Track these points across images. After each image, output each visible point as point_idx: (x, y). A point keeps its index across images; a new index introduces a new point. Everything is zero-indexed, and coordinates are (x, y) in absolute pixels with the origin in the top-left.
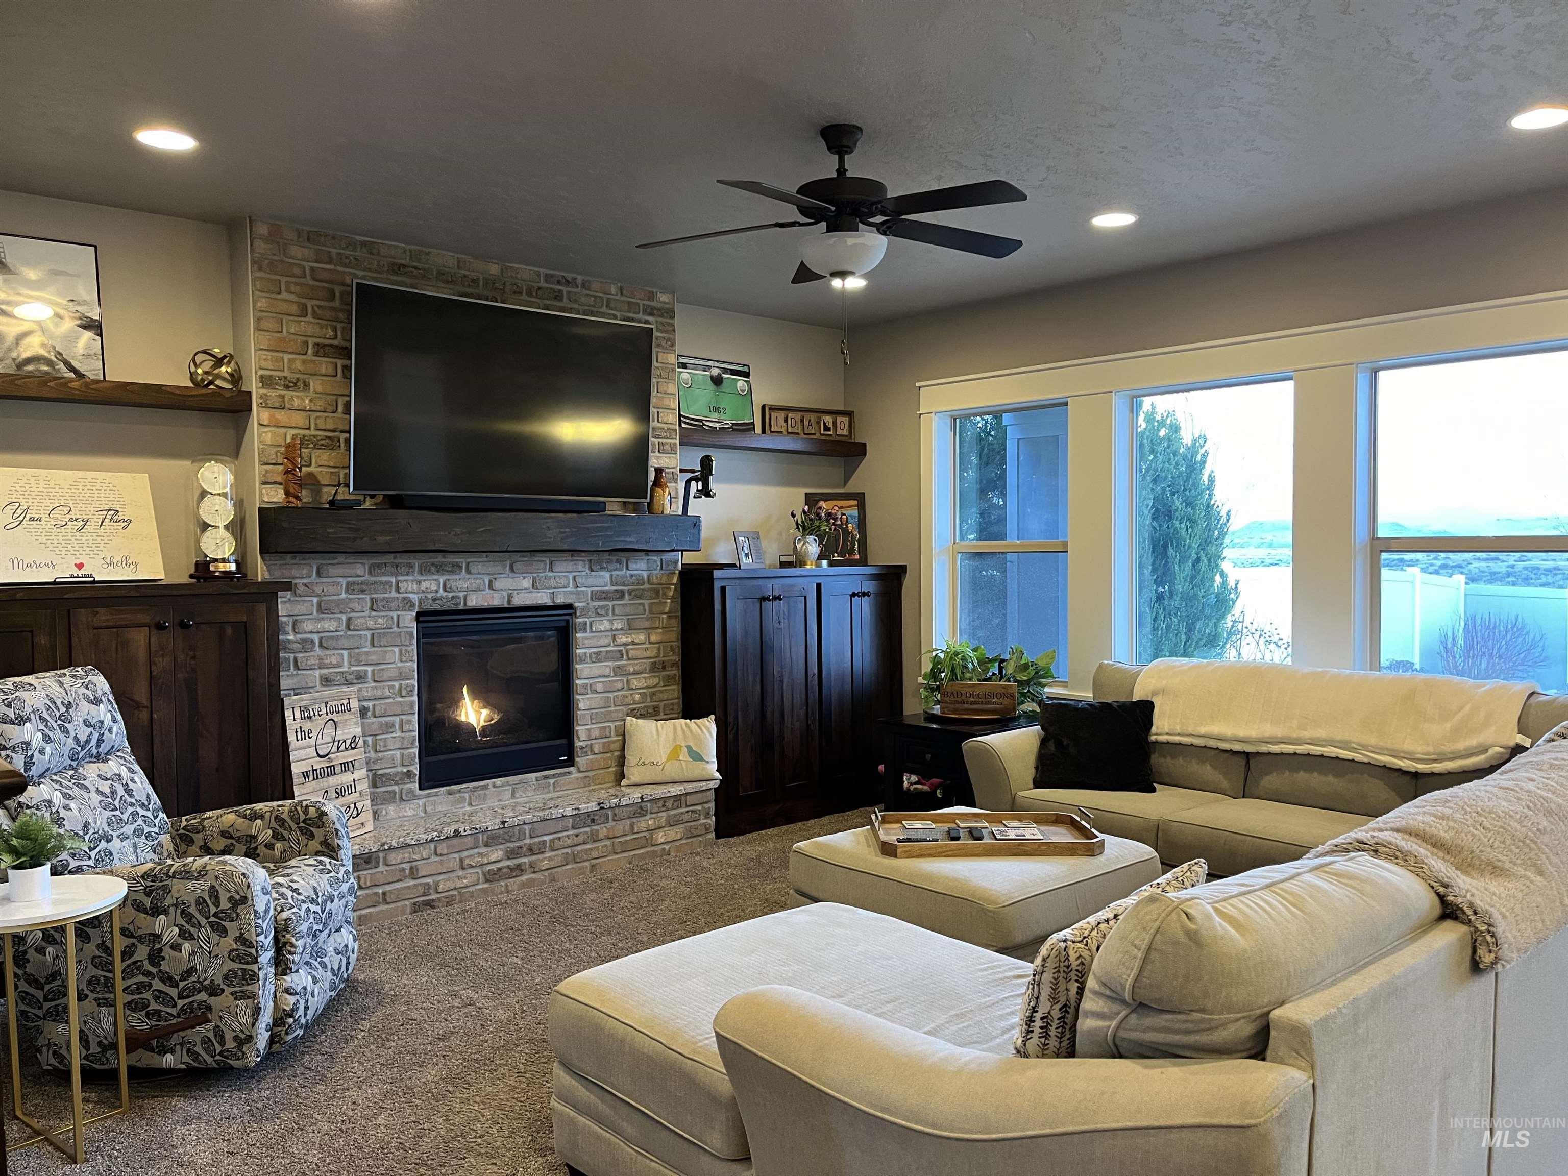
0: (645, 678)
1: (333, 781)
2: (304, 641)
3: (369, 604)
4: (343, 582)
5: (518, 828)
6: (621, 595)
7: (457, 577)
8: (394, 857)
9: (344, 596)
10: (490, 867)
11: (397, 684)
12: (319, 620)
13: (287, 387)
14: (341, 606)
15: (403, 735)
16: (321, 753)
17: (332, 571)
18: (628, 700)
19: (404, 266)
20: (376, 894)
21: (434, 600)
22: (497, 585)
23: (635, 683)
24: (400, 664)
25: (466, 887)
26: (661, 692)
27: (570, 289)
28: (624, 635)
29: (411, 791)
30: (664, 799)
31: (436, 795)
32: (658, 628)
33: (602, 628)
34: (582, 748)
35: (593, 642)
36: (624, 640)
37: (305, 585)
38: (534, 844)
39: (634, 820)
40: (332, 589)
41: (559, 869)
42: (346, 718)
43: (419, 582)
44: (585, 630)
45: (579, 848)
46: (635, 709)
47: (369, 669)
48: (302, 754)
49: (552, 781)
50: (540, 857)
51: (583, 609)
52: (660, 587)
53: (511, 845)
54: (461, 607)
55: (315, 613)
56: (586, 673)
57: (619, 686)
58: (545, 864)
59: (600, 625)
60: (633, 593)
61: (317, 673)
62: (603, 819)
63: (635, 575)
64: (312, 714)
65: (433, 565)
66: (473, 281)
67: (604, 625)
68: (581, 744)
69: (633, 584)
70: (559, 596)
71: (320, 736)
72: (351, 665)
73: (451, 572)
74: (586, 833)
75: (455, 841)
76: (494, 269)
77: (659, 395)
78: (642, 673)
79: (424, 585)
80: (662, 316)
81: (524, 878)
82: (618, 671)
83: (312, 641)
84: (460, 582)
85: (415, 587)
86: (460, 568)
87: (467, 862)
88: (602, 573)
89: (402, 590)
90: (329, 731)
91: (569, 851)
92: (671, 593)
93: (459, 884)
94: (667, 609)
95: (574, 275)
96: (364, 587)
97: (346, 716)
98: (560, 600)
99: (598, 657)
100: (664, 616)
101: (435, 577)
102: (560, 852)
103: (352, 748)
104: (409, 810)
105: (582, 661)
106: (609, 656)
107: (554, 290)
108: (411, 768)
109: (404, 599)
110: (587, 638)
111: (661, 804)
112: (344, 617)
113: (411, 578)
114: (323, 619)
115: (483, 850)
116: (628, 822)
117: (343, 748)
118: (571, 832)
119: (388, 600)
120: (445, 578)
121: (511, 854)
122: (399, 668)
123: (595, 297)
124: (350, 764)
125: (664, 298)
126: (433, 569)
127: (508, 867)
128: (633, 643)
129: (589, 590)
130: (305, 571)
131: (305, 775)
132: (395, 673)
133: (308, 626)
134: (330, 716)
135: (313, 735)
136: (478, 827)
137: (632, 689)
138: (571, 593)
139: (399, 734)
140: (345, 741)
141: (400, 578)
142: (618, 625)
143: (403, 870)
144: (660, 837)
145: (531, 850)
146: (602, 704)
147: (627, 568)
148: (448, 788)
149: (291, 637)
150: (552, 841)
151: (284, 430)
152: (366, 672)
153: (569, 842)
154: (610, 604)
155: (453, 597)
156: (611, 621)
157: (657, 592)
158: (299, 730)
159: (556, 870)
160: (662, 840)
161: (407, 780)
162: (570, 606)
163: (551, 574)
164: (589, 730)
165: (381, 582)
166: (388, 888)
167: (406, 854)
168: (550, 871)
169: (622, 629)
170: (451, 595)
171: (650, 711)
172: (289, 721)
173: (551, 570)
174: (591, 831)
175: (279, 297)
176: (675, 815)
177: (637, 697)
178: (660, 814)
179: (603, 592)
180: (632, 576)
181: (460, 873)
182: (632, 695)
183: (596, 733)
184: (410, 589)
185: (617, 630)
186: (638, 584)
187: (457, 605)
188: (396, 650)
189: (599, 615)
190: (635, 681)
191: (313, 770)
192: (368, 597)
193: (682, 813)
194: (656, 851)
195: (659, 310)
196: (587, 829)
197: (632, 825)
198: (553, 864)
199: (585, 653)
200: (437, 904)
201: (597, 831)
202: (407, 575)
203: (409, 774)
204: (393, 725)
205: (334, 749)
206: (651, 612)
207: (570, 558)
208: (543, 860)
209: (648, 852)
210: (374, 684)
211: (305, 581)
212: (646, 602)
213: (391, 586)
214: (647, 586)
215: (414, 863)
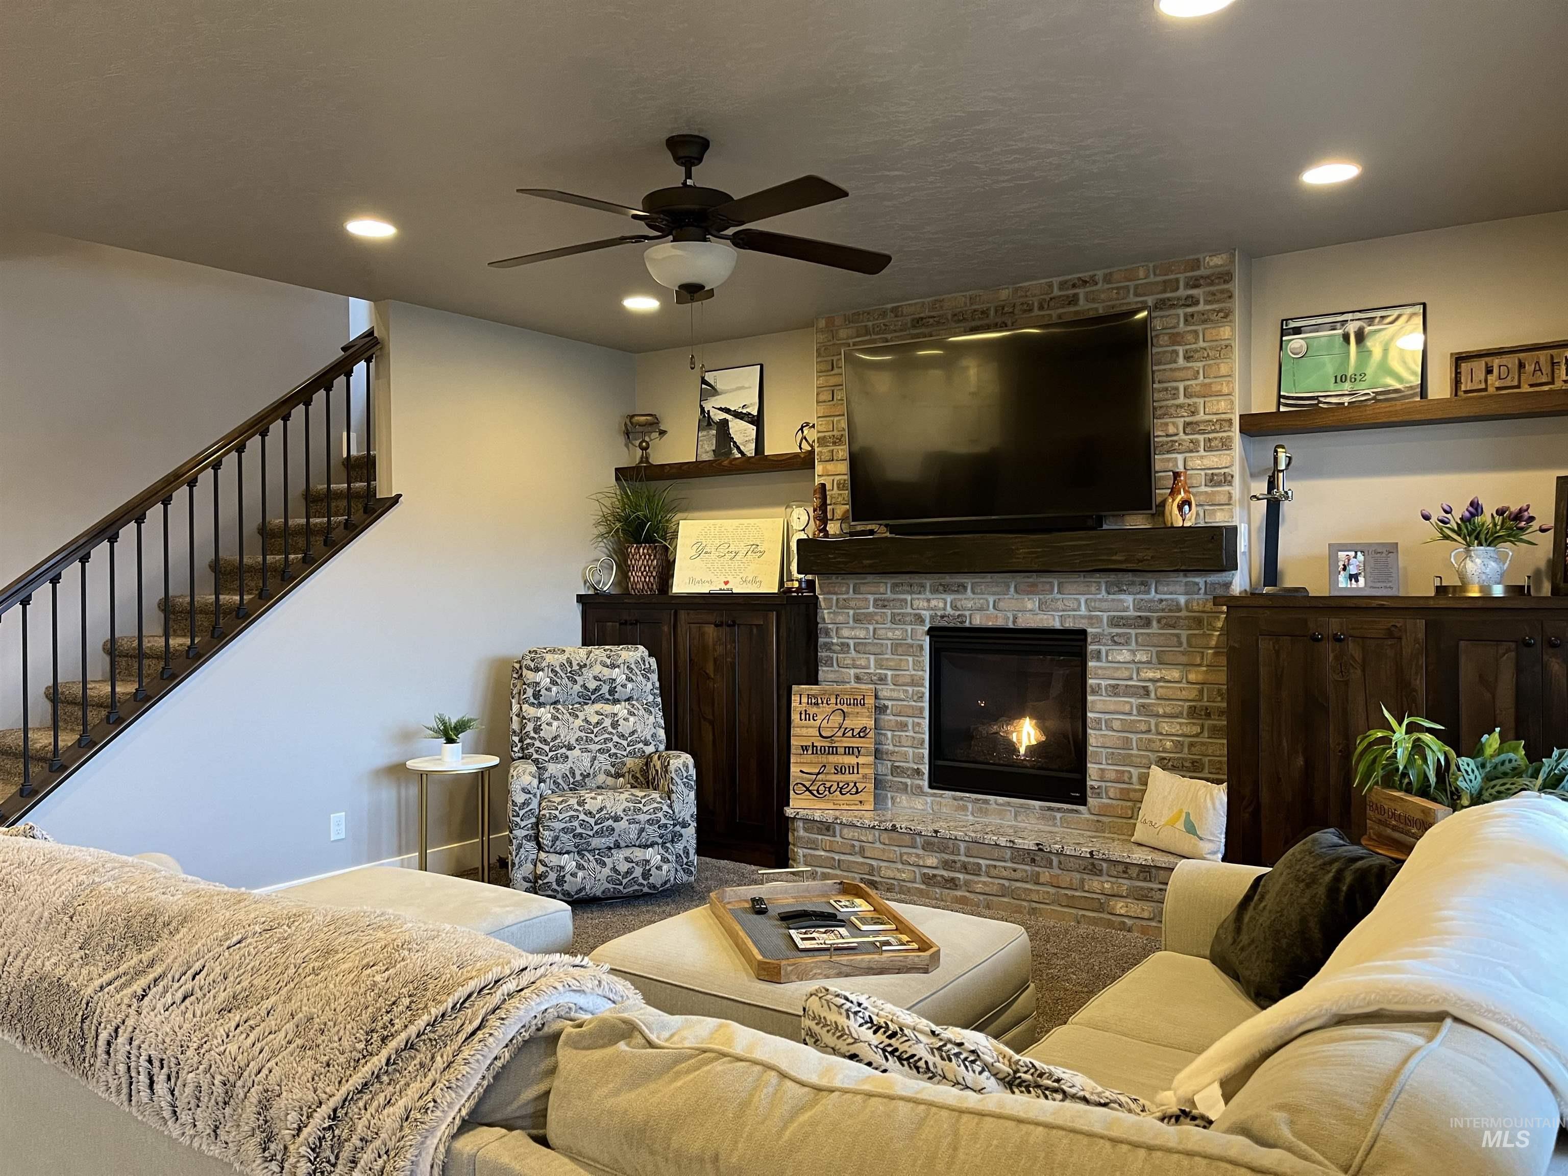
0: (1181, 724)
1: (833, 759)
2: (843, 644)
3: (889, 618)
4: (871, 598)
5: (952, 841)
6: (1147, 622)
7: (964, 596)
8: (848, 833)
9: (871, 609)
10: (926, 871)
11: (910, 689)
12: (853, 628)
13: (834, 443)
14: (869, 618)
15: (915, 735)
16: (824, 734)
17: (863, 589)
18: (1156, 746)
19: (922, 319)
20: (834, 859)
21: (942, 617)
22: (1001, 605)
23: (1165, 728)
24: (913, 672)
25: (904, 881)
26: (1203, 744)
27: (1087, 289)
28: (1150, 669)
29: (920, 787)
30: (1127, 865)
31: (941, 796)
32: (1200, 665)
33: (1120, 658)
34: (1092, 788)
35: (1108, 673)
36: (1150, 675)
37: (844, 600)
38: (969, 863)
39: (1085, 876)
40: (862, 604)
41: (995, 898)
42: (856, 710)
43: (928, 600)
44: (1099, 659)
45: (1018, 884)
46: (1164, 759)
47: (889, 673)
48: (804, 731)
49: (1058, 815)
50: (975, 878)
51: (1095, 635)
52: (1203, 615)
53: (946, 857)
54: (967, 624)
55: (851, 622)
56: (1099, 706)
57: (1143, 727)
58: (979, 887)
59: (1118, 654)
60: (1163, 621)
61: (852, 672)
62: (1044, 862)
63: (1166, 600)
64: (820, 701)
65: (941, 585)
66: (983, 312)
67: (1124, 655)
68: (1093, 783)
69: (1163, 610)
70: (1068, 620)
71: (826, 721)
72: (876, 668)
73: (957, 592)
74: (1026, 871)
75: (894, 835)
76: (1004, 294)
77: (1207, 381)
78: (1177, 717)
79: (933, 603)
80: (1212, 284)
81: (959, 893)
82: (1143, 709)
83: (848, 645)
84: (965, 602)
85: (926, 604)
86: (965, 588)
87: (905, 857)
88: (1122, 597)
89: (915, 607)
90: (837, 719)
91: (1006, 883)
92: (1220, 624)
93: (898, 876)
94: (1213, 643)
95: (1091, 273)
96: (886, 603)
97: (859, 709)
98: (1069, 624)
99: (1114, 690)
100: (1210, 651)
101: (943, 596)
102: (997, 881)
103: (860, 737)
104: (919, 803)
105: (1094, 692)
106: (1129, 691)
107: (1068, 296)
108: (920, 767)
109: (916, 615)
110: (1100, 668)
111: (1121, 868)
112: (871, 628)
113: (923, 596)
114: (856, 628)
115: (920, 852)
116: (1078, 876)
117: (850, 734)
118: (1009, 864)
119: (903, 615)
120: (952, 597)
121: (947, 865)
122: (912, 675)
123: (1117, 288)
124: (856, 750)
125: (1217, 261)
126: (941, 588)
127: (942, 876)
128: (1162, 679)
129: (1105, 615)
130: (844, 589)
131: (805, 748)
132: (909, 680)
133: (845, 632)
134: (839, 706)
135: (819, 718)
136: (913, 828)
137: (1161, 734)
138: (1082, 617)
139: (911, 734)
140: (853, 730)
141: (914, 596)
142: (1141, 657)
143: (853, 846)
144: (1120, 907)
145: (965, 868)
146: (1119, 743)
147: (1156, 592)
148: (953, 793)
149: (835, 641)
150: (988, 866)
151: (832, 478)
152: (886, 675)
153: (1005, 874)
154: (1133, 632)
155: (959, 616)
156: (1133, 652)
157: (1198, 622)
158: (803, 713)
159: (991, 898)
160: (1123, 912)
161: (916, 777)
162: (1083, 632)
163: (1059, 596)
164: (1102, 770)
165: (898, 599)
166: (843, 857)
167: (855, 834)
168: (985, 897)
169: (1149, 662)
170: (957, 613)
171: (1187, 764)
172: (795, 704)
173: (1059, 592)
174: (1032, 871)
175: (833, 372)
176: (1142, 888)
177: (1169, 744)
178: (1120, 880)
179: (1122, 618)
180: (1161, 601)
181: (900, 866)
182: (1161, 740)
183: (1113, 776)
184: (921, 606)
185: (1140, 662)
186: (1170, 611)
187: (961, 623)
188: (910, 659)
189: (1116, 643)
190: (1164, 725)
191: (813, 746)
192: (889, 611)
193: (1152, 889)
194: (1114, 922)
195: (1208, 277)
196: (1027, 868)
197: (1082, 881)
198: (987, 890)
199: (1099, 685)
200: (879, 886)
201: (1038, 873)
202: (920, 593)
203: (918, 772)
204: (906, 725)
205: (840, 734)
206: (1190, 645)
207: (1082, 579)
208: (977, 883)
209: (1101, 918)
210: (893, 687)
211: (845, 596)
212: (1184, 634)
213: (906, 603)
214: (1184, 613)
215: (863, 844)
